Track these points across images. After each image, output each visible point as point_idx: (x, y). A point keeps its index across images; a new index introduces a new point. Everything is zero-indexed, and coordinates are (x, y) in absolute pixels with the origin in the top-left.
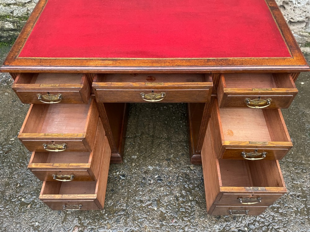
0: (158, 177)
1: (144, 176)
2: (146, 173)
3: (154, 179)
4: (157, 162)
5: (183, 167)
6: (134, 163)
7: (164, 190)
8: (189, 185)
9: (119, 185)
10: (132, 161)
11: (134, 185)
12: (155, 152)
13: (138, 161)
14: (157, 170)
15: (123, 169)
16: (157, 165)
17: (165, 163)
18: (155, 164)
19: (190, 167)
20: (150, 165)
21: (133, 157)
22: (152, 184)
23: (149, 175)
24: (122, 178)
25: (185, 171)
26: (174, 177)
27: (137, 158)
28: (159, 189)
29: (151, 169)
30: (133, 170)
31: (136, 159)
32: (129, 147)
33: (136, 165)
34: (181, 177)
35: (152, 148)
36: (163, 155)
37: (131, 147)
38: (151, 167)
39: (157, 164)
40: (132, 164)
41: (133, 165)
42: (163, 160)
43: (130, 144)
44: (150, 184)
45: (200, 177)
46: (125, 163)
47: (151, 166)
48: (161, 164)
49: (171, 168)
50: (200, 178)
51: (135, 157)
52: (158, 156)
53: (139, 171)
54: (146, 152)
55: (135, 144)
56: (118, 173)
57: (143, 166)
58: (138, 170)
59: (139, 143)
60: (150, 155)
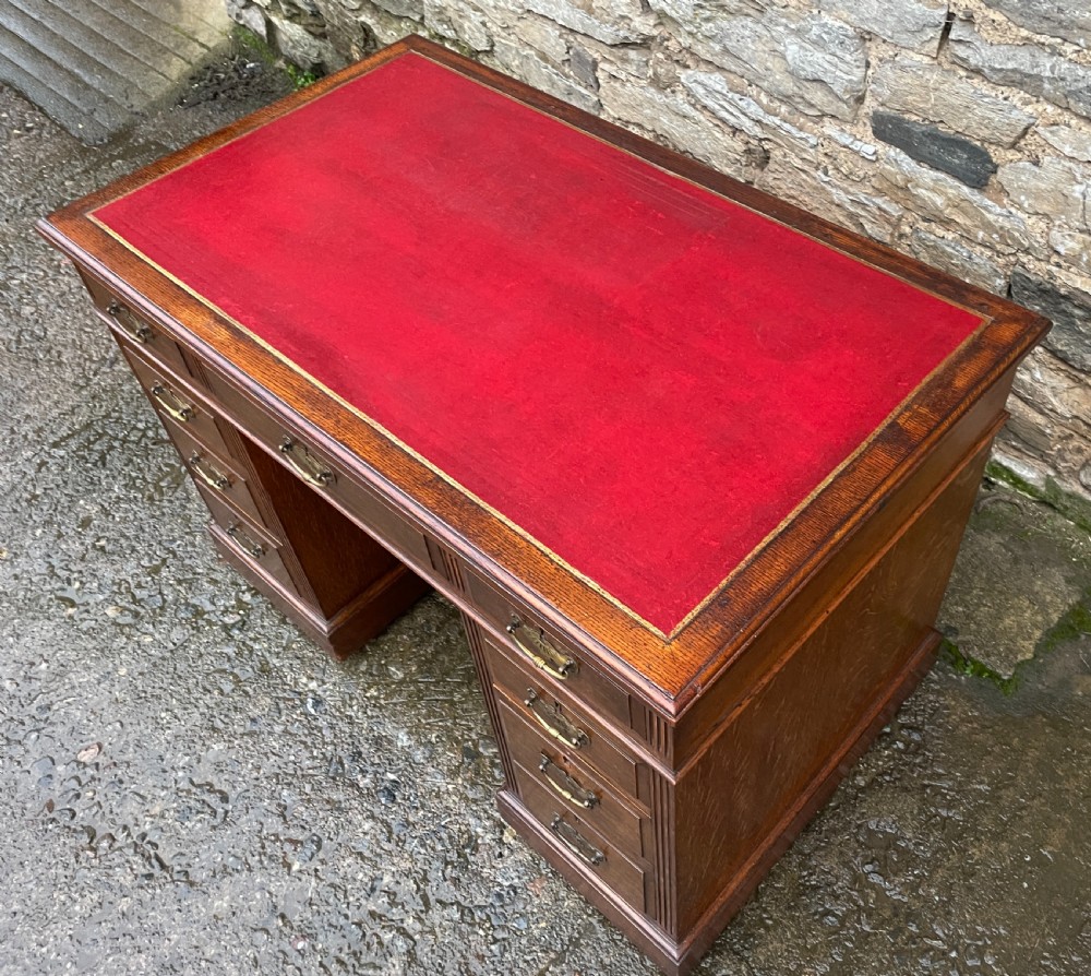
0: (394, 781)
1: (365, 748)
2: (378, 742)
3: (376, 781)
4: (434, 735)
5: (486, 812)
6: (379, 689)
7: (365, 834)
8: (445, 880)
9: (283, 718)
10: (380, 678)
11: (315, 754)
12: (462, 703)
13: (394, 691)
14: (408, 758)
15: (334, 684)
16: (425, 747)
17: (452, 757)
18: (426, 737)
19: (505, 827)
20: (406, 730)
21: (393, 669)
22: (359, 788)
23: (379, 756)
24: (309, 706)
25: (479, 830)
26: (429, 819)
27: (401, 682)
28: (360, 817)
29: (399, 744)
30: (355, 708)
31: (393, 683)
32: (411, 633)
33: (377, 698)
34: (450, 837)
35: (463, 683)
36: (470, 729)
37: (416, 636)
38: (405, 738)
39: (430, 742)
40: (369, 688)
41: (368, 695)
42: (458, 742)
43: (422, 626)
44: (354, 785)
45: (500, 885)
46: (356, 670)
47: (408, 733)
48: (440, 750)
49: (450, 787)
50: (497, 889)
51: (394, 673)
52: (455, 718)
53: (365, 725)
54: (436, 684)
55: (437, 636)
56: (313, 685)
57: (389, 718)
58: (368, 717)
59: (448, 641)
60: (437, 700)
